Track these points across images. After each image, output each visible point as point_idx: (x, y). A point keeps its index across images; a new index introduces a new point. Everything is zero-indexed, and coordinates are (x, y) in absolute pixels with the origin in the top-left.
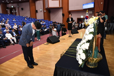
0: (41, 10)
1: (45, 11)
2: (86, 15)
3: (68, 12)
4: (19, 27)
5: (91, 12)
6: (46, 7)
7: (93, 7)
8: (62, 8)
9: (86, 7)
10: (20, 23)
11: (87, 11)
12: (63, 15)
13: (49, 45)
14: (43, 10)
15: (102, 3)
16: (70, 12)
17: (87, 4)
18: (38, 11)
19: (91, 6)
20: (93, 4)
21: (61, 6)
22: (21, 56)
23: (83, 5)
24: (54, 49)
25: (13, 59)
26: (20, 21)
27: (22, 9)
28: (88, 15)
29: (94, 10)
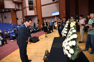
0: (21, 18)
1: (24, 18)
2: (55, 20)
3: (42, 18)
4: (4, 32)
5: (58, 18)
6: (25, 15)
7: (59, 14)
8: (37, 16)
9: (54, 14)
10: (4, 29)
11: (56, 17)
12: (38, 20)
13: (32, 44)
14: (22, 17)
15: (64, 12)
16: (43, 19)
17: (55, 12)
18: (18, 18)
19: (58, 14)
20: (59, 13)
21: (36, 15)
22: (10, 56)
23: (52, 13)
24: (36, 47)
25: (2, 59)
26: (4, 27)
27: (5, 17)
28: (56, 20)
29: (59, 17)
